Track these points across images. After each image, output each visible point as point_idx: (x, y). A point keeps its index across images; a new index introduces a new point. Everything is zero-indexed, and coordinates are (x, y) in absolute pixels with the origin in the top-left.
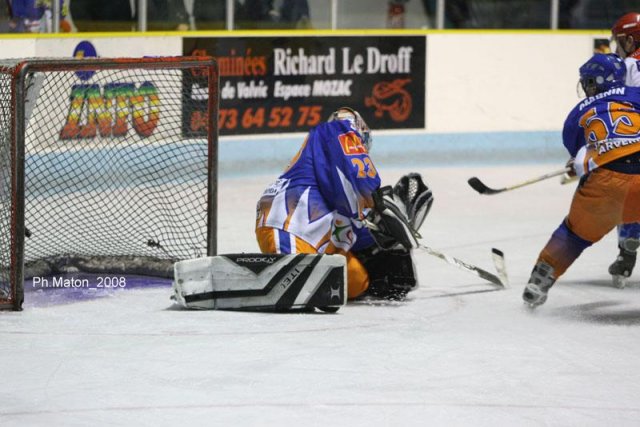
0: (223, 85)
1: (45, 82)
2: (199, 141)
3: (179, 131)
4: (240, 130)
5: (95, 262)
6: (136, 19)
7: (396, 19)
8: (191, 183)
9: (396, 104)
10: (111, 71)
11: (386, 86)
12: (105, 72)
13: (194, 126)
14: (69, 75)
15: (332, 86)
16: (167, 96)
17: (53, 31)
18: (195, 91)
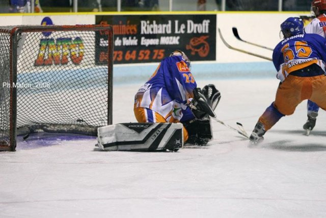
0: (115, 39)
1: (27, 37)
2: (103, 67)
3: (94, 62)
4: (124, 61)
5: (52, 127)
6: (72, 6)
7: (202, 6)
8: (100, 88)
9: (201, 49)
10: (60, 32)
11: (197, 39)
12: (57, 32)
13: (101, 60)
14: (39, 34)
15: (170, 40)
16: (87, 44)
17: (31, 12)
18: (102, 42)
